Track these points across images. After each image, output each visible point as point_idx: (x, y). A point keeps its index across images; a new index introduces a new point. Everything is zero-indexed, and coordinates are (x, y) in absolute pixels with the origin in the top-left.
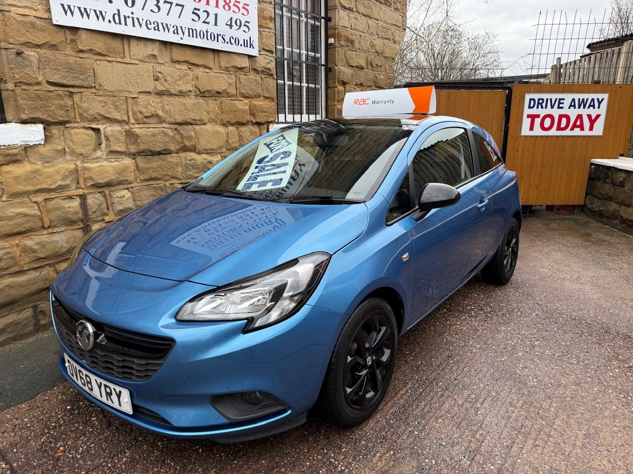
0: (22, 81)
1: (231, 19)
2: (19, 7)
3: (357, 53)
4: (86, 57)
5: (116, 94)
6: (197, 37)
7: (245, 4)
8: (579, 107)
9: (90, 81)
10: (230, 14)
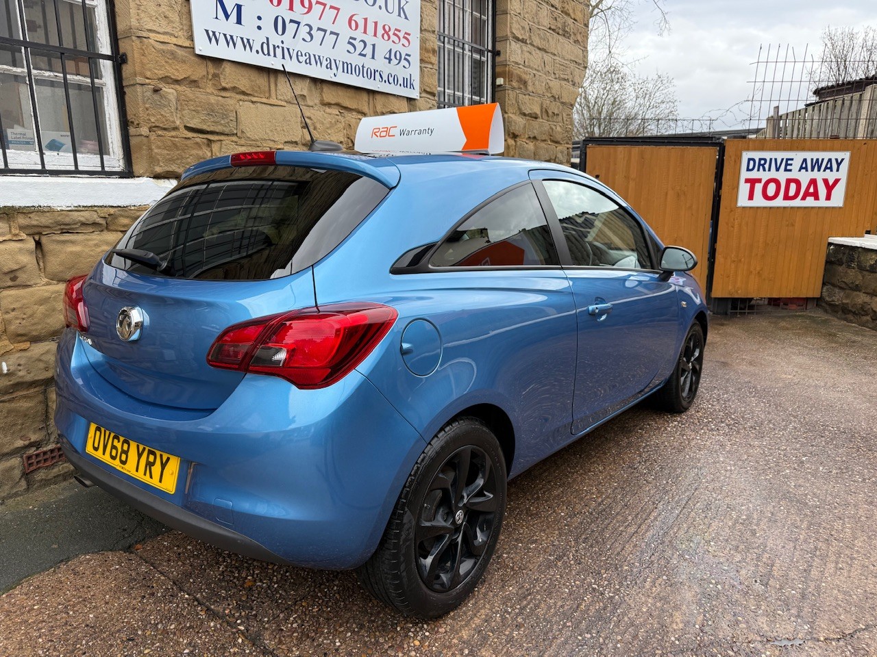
0: (158, 125)
1: (390, 51)
2: (159, 33)
3: (530, 97)
4: (228, 96)
5: (259, 144)
6: (352, 73)
7: (406, 33)
8: (812, 170)
9: (232, 127)
10: (389, 45)
